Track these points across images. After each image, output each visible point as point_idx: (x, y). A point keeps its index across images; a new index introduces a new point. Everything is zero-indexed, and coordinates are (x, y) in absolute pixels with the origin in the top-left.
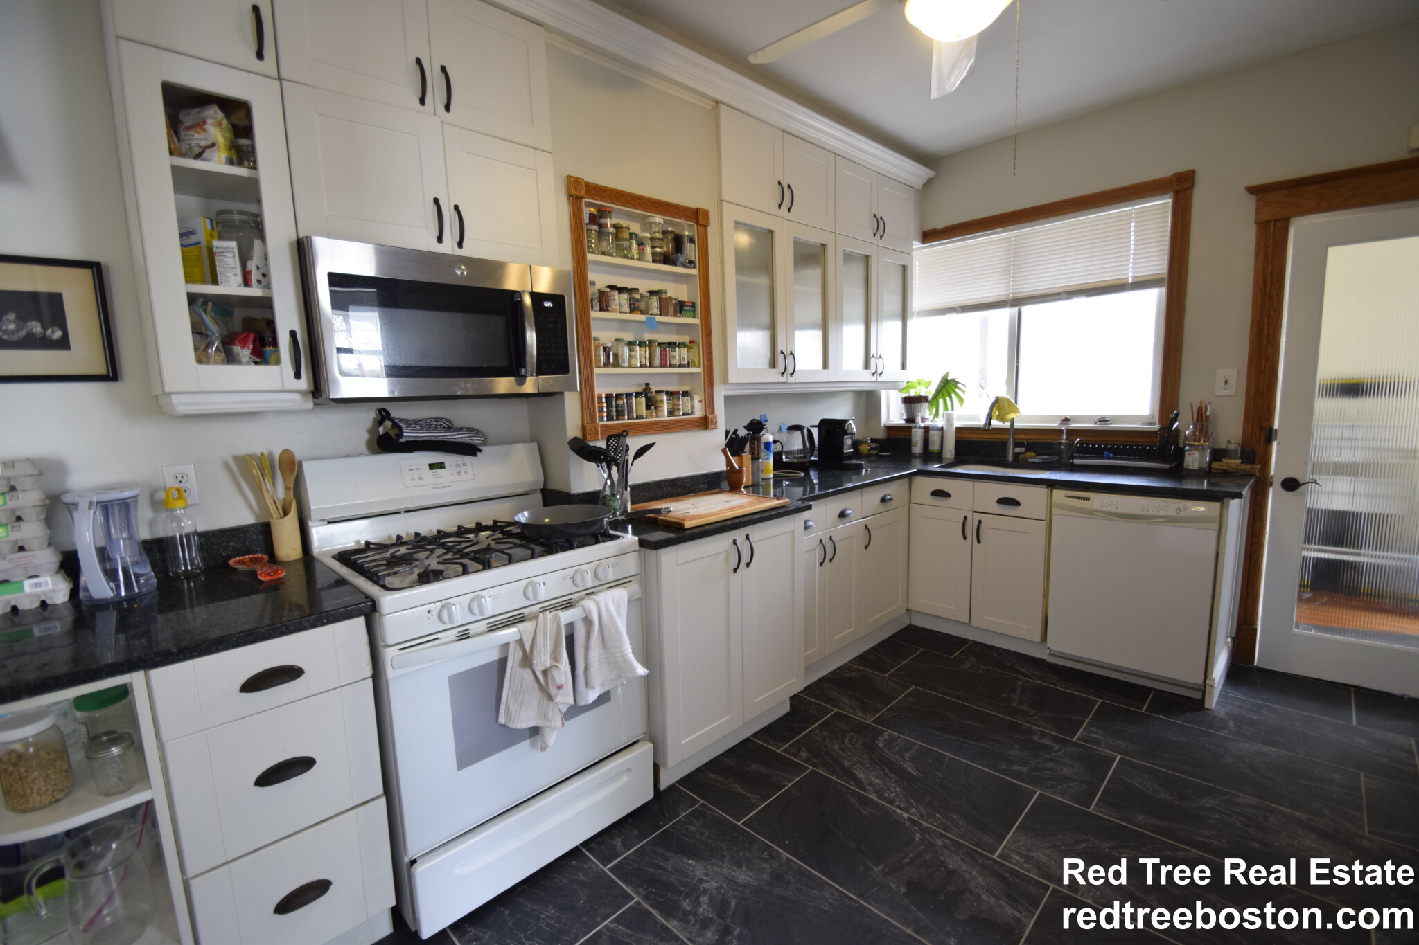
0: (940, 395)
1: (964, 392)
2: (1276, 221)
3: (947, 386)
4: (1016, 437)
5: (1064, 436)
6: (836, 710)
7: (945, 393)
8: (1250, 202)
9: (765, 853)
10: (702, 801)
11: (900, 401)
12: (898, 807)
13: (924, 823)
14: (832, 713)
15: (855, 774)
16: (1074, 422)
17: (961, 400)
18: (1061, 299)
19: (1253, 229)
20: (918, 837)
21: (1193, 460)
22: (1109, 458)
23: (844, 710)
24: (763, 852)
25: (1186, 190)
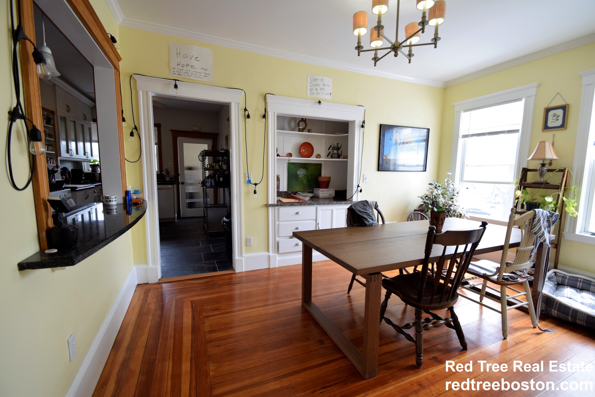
2: (175, 137)
19: (172, 137)
21: (167, 179)
25: (160, 127)
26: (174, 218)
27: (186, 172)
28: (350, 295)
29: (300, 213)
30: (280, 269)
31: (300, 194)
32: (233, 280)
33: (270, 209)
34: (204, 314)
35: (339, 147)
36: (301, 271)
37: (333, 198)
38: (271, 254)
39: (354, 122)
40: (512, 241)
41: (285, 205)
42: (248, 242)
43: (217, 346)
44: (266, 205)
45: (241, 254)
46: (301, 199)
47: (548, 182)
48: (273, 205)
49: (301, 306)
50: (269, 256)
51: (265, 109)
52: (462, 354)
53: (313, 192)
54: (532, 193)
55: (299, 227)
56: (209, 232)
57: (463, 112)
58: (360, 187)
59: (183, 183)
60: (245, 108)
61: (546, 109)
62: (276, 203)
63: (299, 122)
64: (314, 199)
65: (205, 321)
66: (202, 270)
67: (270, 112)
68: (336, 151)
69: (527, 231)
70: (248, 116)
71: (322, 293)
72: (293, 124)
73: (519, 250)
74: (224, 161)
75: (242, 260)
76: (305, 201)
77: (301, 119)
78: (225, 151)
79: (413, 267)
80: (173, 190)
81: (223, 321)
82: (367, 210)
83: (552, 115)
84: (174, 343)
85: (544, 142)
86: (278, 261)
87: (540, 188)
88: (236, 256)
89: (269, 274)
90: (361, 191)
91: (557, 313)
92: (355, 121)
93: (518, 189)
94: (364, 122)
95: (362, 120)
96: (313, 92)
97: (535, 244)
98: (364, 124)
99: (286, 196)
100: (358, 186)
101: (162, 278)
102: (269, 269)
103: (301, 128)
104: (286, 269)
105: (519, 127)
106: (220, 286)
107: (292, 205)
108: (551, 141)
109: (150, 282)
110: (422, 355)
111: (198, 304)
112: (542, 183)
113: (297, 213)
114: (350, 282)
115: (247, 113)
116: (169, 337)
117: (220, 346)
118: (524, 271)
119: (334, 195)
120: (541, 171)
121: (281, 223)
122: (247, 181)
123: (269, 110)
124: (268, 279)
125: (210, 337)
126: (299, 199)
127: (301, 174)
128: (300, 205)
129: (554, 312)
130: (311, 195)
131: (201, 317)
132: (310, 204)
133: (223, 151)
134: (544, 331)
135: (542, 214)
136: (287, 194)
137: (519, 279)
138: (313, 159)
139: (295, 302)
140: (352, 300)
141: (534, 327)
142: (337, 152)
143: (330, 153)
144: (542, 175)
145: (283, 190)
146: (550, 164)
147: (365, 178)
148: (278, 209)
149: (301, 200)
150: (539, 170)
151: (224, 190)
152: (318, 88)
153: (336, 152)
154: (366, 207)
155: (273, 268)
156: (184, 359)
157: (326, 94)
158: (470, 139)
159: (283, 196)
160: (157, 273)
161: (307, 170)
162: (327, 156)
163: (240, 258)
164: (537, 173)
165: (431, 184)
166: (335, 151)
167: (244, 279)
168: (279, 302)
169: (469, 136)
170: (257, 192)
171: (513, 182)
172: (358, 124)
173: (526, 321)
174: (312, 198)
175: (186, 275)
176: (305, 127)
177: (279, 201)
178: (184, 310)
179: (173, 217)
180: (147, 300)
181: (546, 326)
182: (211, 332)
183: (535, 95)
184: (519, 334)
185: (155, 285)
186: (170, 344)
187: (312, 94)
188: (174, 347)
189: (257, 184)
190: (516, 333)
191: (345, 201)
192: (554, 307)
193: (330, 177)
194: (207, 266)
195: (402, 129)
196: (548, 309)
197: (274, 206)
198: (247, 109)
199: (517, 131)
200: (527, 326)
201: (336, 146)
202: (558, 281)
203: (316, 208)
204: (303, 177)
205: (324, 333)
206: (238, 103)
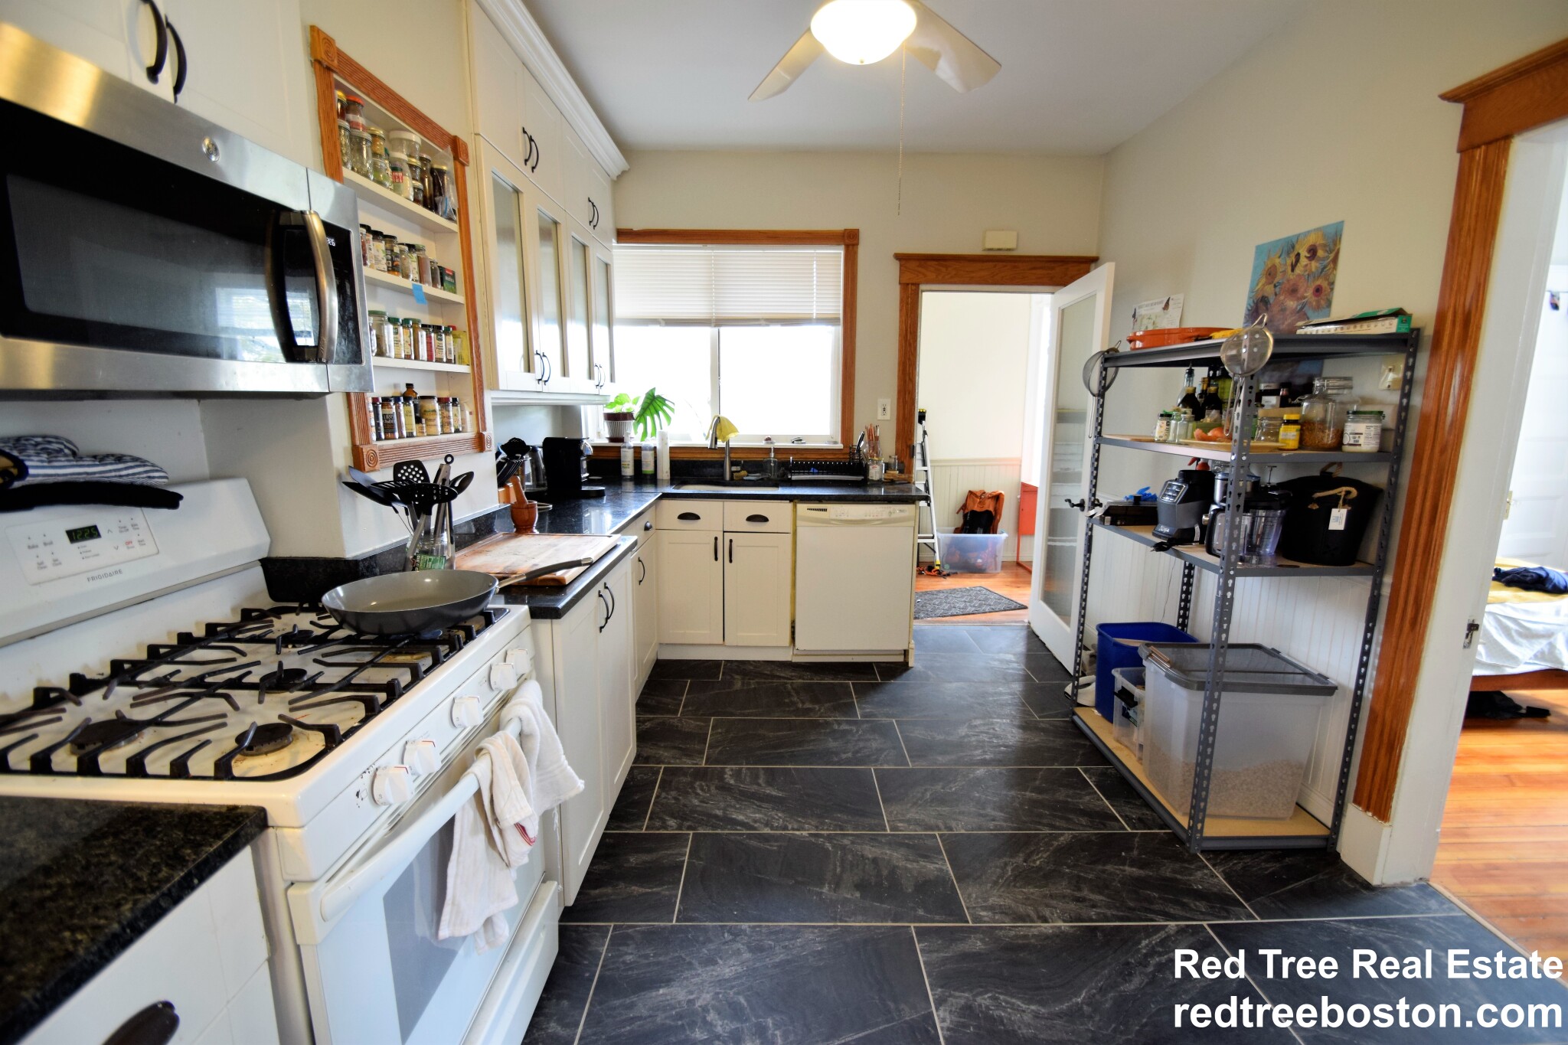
0: (648, 412)
1: (672, 410)
2: (912, 284)
3: (654, 403)
4: (732, 455)
5: (772, 455)
6: (663, 766)
7: (653, 410)
8: (895, 267)
9: (726, 935)
10: (612, 924)
11: (602, 418)
12: (793, 829)
13: (823, 832)
14: (662, 771)
15: (734, 819)
16: (778, 442)
17: (669, 418)
18: (760, 325)
19: (897, 289)
20: (828, 846)
21: (874, 472)
22: (813, 474)
23: (669, 763)
24: (723, 936)
25: (853, 245)
80: (913, 529)
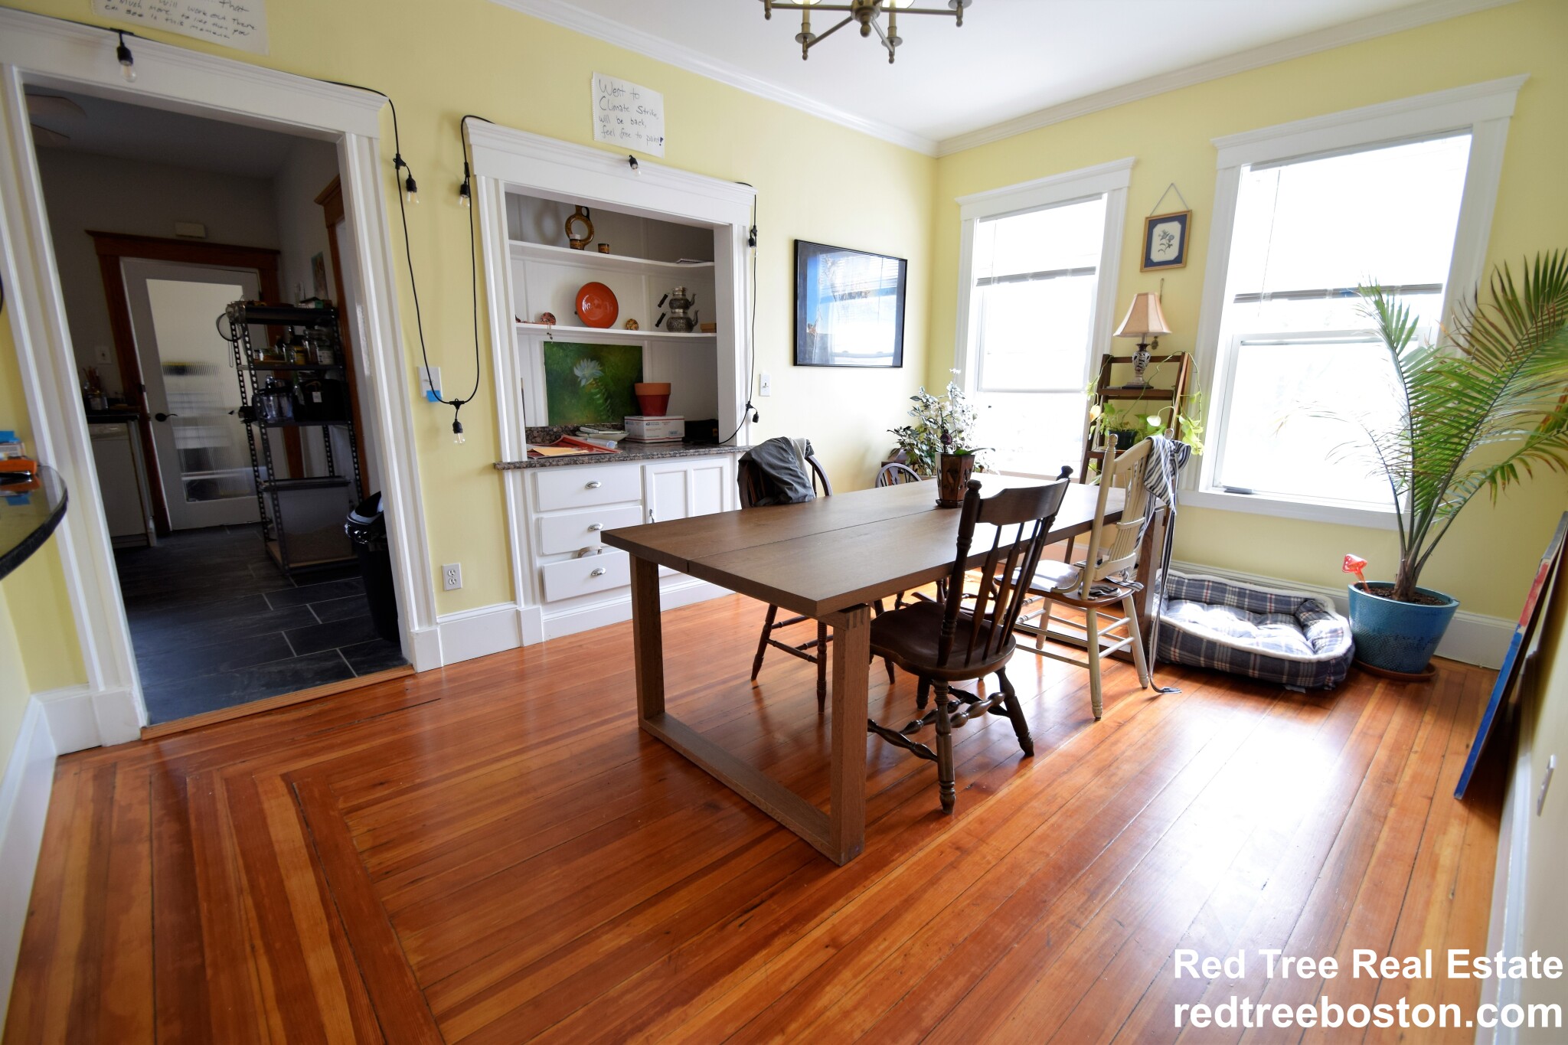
2: (110, 256)
26: (146, 535)
27: (170, 381)
28: (757, 683)
29: (598, 486)
30: (554, 645)
31: (588, 434)
32: (409, 697)
33: (510, 477)
34: (341, 805)
35: (688, 300)
36: (631, 639)
37: (682, 441)
38: (523, 605)
39: (727, 228)
40: (1110, 508)
41: (554, 463)
42: (448, 580)
43: (412, 882)
44: (495, 466)
45: (428, 616)
46: (596, 447)
47: (1151, 384)
48: (516, 466)
49: (637, 731)
50: (518, 613)
51: (466, 164)
52: (1026, 765)
53: (624, 426)
54: (1121, 411)
55: (598, 525)
56: (292, 566)
57: (978, 220)
58: (752, 407)
59: (161, 417)
60: (398, 155)
61: (1150, 221)
62: (525, 459)
63: (569, 220)
64: (627, 446)
65: (350, 824)
66: (299, 681)
67: (483, 178)
68: (681, 311)
69: (1135, 484)
70: (411, 185)
71: (685, 690)
72: (549, 225)
73: (1121, 528)
74: (319, 340)
75: (434, 634)
76: (607, 452)
77: (574, 212)
78: (320, 306)
79: (894, 597)
80: (128, 442)
81: (411, 811)
82: (789, 462)
83: (1159, 236)
84: (258, 906)
85: (1146, 295)
86: (545, 624)
87: (1135, 398)
88: (413, 623)
89: (523, 662)
90: (756, 419)
91: (1180, 654)
92: (731, 225)
93: (1096, 403)
94: (754, 231)
95: (749, 226)
96: (609, 128)
97: (1146, 514)
98: (755, 235)
99: (548, 442)
100: (749, 406)
101: (151, 721)
102: (521, 648)
103: (578, 237)
104: (570, 643)
105: (1096, 262)
106: (372, 717)
107: (575, 463)
108: (1157, 294)
109: (109, 741)
110: (953, 783)
111: (310, 780)
112: (1139, 388)
113: (590, 486)
114: (755, 652)
115: (404, 173)
116: (234, 892)
117: (420, 879)
118: (1127, 573)
119: (680, 431)
120: (1140, 360)
121: (545, 516)
122: (425, 394)
123: (477, 169)
124: (521, 676)
125: (380, 864)
126: (590, 447)
127: (584, 377)
128: (598, 461)
129: (1175, 653)
130: (620, 435)
131: (332, 813)
132: (624, 459)
133: (312, 306)
134: (1163, 692)
135: (1164, 447)
136: (548, 434)
137: (1119, 590)
138: (616, 333)
139: (621, 722)
140: (764, 695)
141: (1144, 688)
142: (684, 312)
143: (663, 315)
144: (1139, 369)
145: (536, 423)
146: (1155, 345)
147: (763, 384)
148: (534, 477)
149: (595, 449)
150: (1136, 357)
151: (326, 434)
152: (623, 115)
153: (682, 315)
154: (785, 455)
155: (534, 646)
156: (306, 943)
157: (650, 139)
158: (995, 286)
159: (539, 440)
160: (133, 709)
161: (602, 364)
162: (657, 325)
163: (426, 629)
164: (1132, 366)
165: (915, 398)
166: (677, 310)
167: (445, 686)
168: (574, 731)
169: (994, 282)
170: (463, 426)
171: (1084, 388)
172: (739, 236)
173: (1127, 678)
174: (622, 443)
175: (243, 702)
176: (589, 237)
177: (531, 453)
178: (266, 806)
179: (143, 531)
180: (112, 798)
181: (1162, 682)
182: (376, 849)
183: (1129, 187)
184: (1119, 705)
185: (134, 747)
186: (243, 912)
187: (607, 133)
188: (261, 918)
189: (463, 402)
190: (1115, 703)
191: (716, 447)
192: (1174, 643)
193: (670, 384)
194: (310, 667)
195: (848, 256)
196: (1163, 648)
197: (519, 468)
198: (403, 158)
199: (1090, 270)
200: (1131, 688)
201: (681, 296)
202: (1170, 591)
203: (643, 469)
204: (591, 384)
205: (716, 784)
206: (370, 139)
